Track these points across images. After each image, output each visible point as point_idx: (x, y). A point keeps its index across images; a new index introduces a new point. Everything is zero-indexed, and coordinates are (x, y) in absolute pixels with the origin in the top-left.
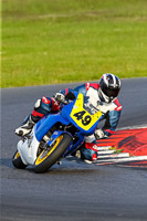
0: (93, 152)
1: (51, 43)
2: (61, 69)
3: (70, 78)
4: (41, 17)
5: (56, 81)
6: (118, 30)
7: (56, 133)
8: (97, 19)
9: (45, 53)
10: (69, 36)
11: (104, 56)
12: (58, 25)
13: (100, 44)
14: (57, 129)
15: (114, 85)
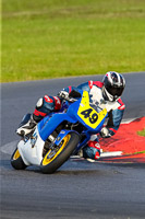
0: (95, 150)
1: (25, 40)
2: (35, 66)
3: (44, 75)
4: (16, 14)
5: (30, 78)
6: (91, 26)
7: (62, 132)
8: (70, 16)
9: (20, 50)
10: (43, 32)
11: (77, 53)
12: (32, 22)
13: (73, 41)
14: (64, 128)
15: (119, 84)
